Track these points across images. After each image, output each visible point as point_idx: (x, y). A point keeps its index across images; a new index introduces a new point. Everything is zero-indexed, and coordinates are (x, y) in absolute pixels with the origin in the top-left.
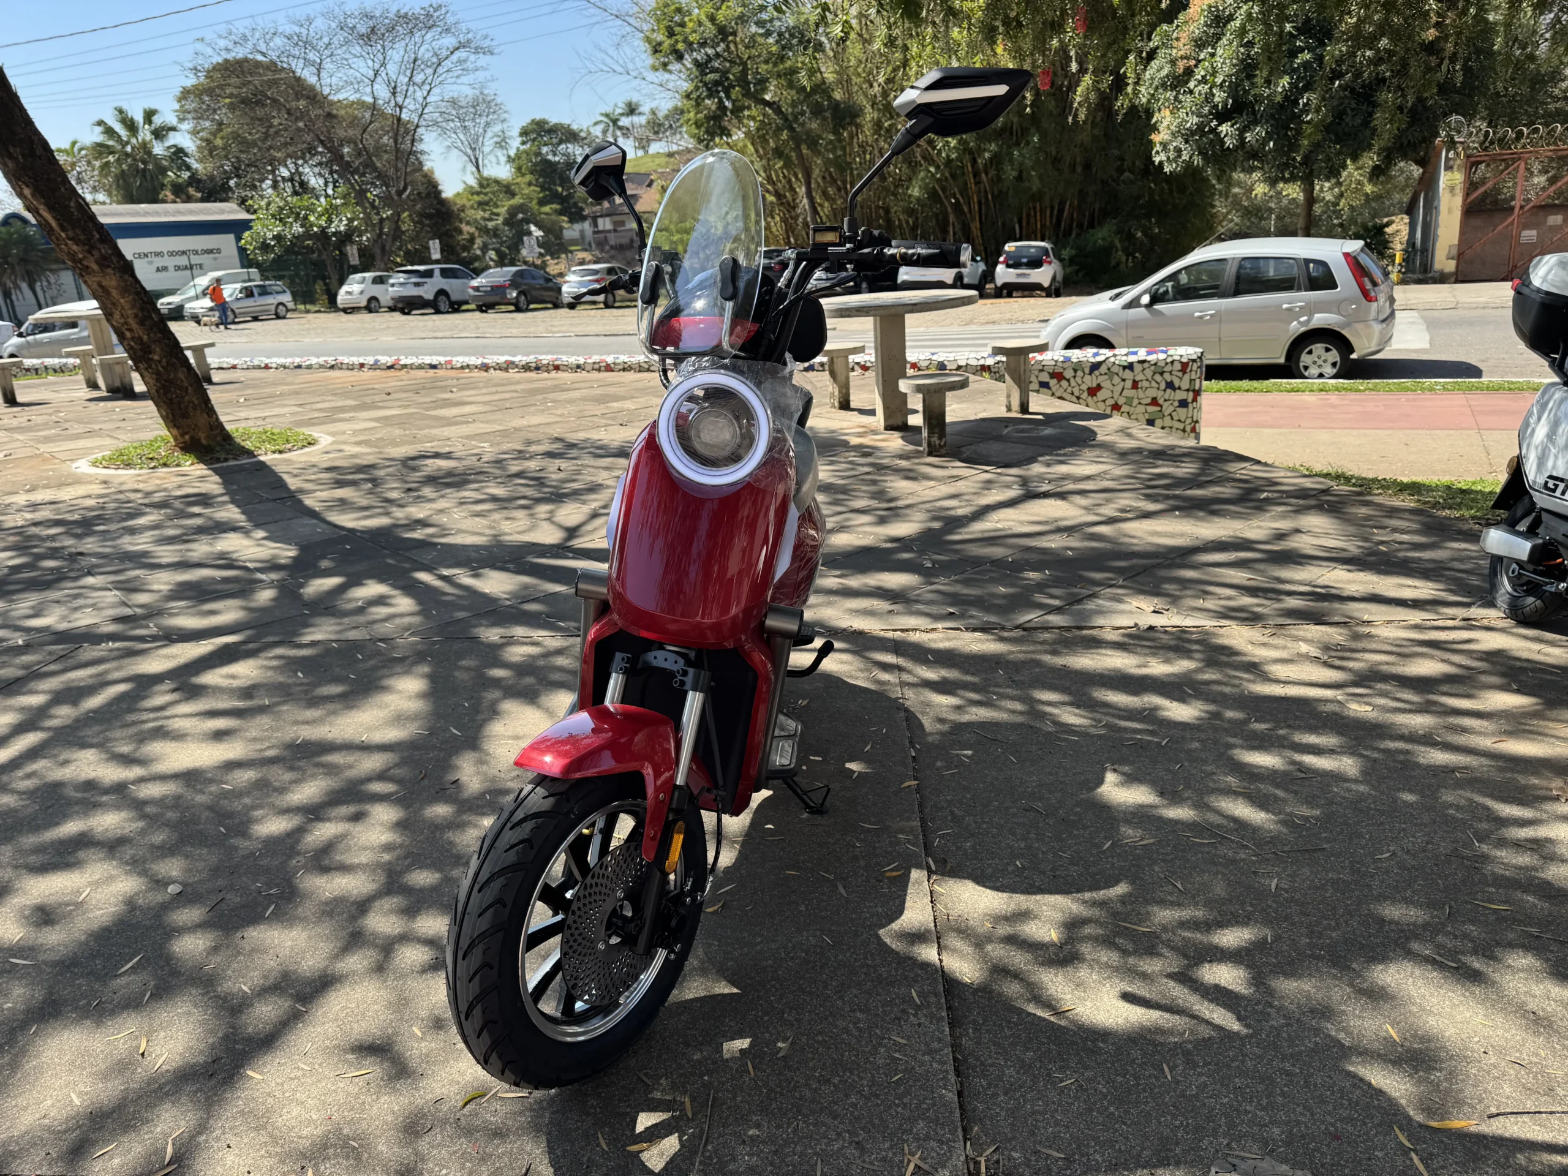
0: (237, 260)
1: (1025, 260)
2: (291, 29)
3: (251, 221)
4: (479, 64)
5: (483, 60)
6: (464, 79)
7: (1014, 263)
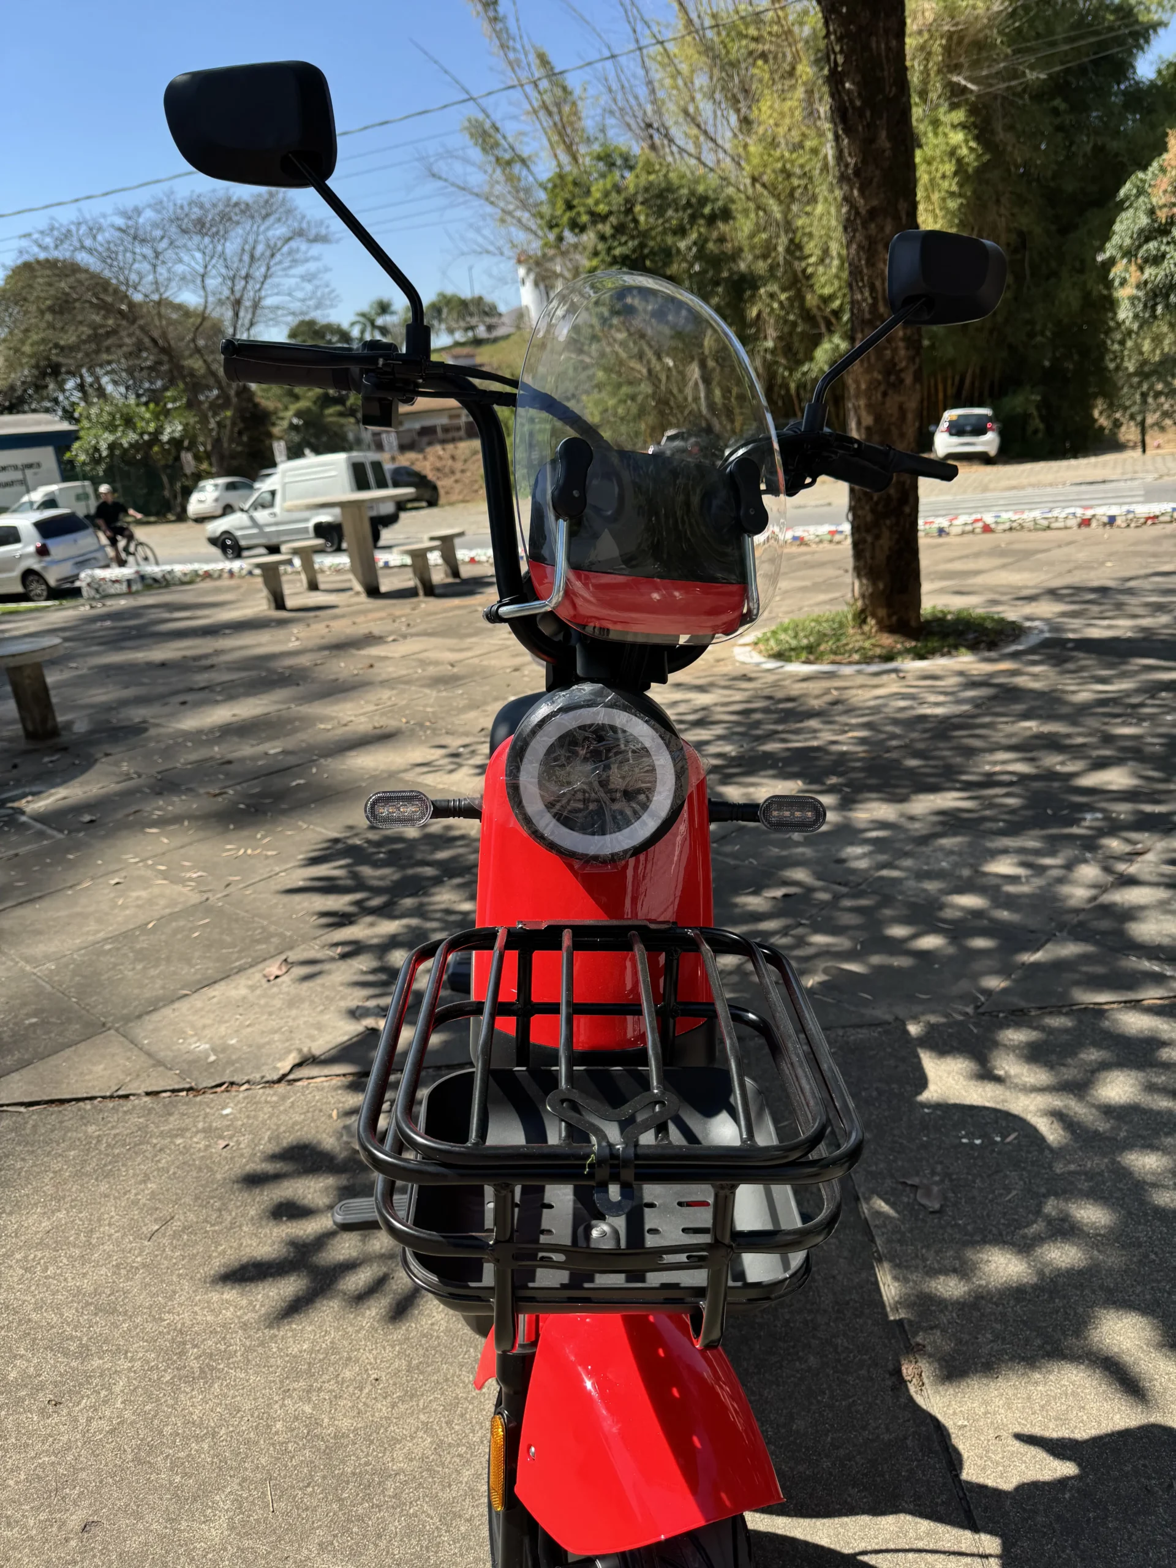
0: (57, 474)
1: (968, 428)
2: (120, 222)
3: (77, 431)
4: (310, 254)
5: (316, 249)
6: (293, 271)
7: (957, 429)
